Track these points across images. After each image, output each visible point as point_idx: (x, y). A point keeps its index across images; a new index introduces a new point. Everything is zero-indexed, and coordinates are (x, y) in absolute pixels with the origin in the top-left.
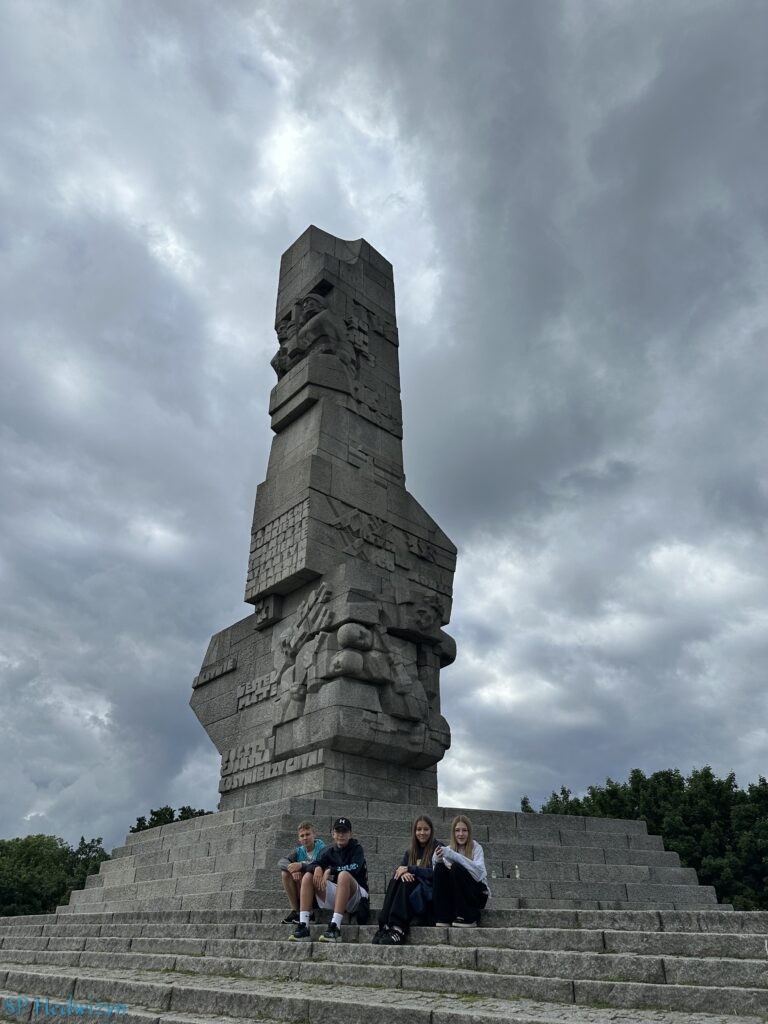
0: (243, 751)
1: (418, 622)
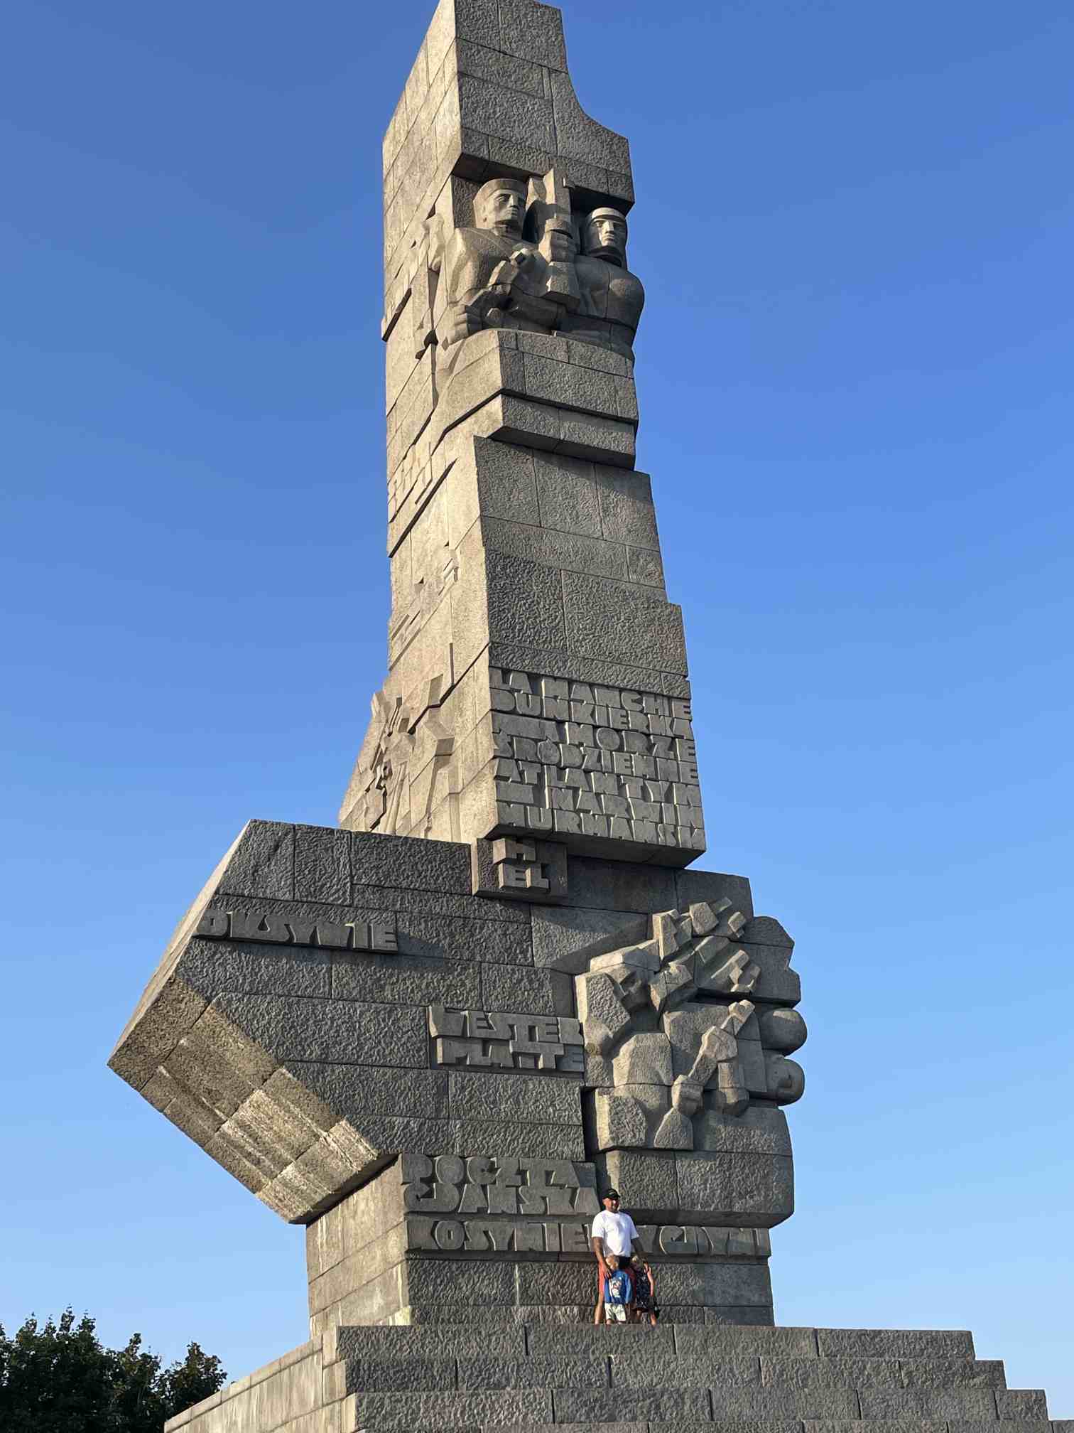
0: (492, 1169)
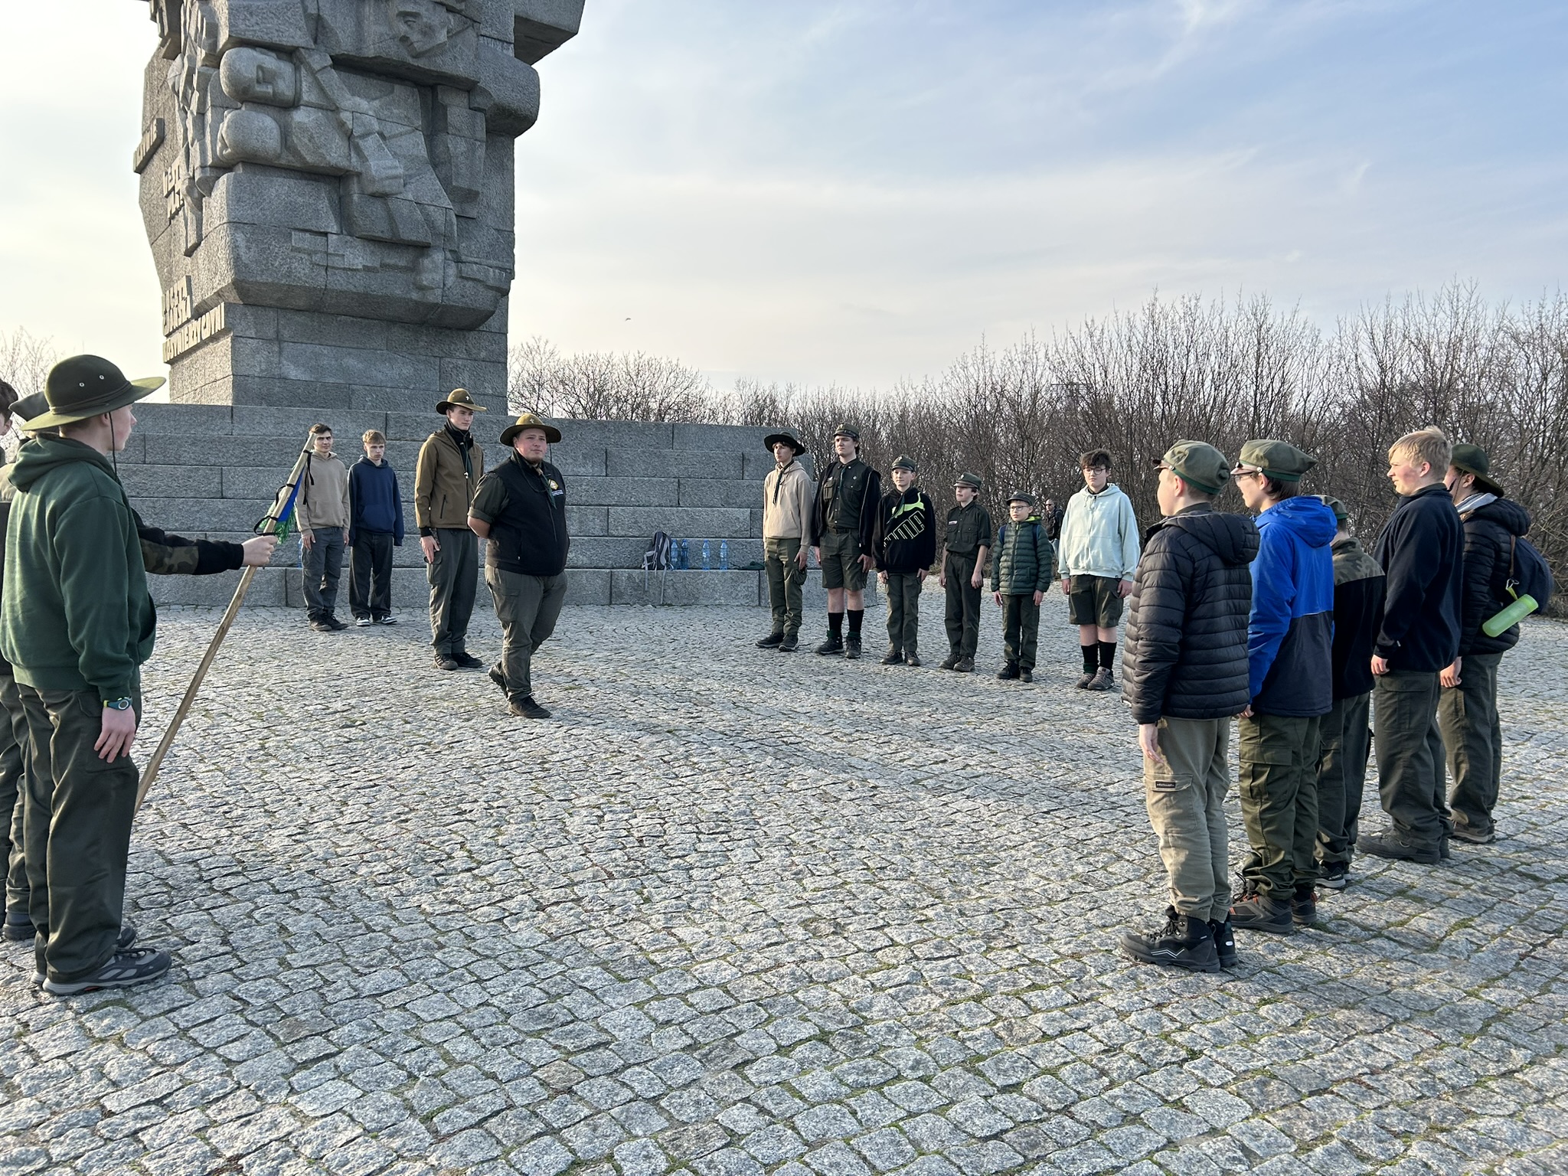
0: (174, 295)
1: (404, 39)
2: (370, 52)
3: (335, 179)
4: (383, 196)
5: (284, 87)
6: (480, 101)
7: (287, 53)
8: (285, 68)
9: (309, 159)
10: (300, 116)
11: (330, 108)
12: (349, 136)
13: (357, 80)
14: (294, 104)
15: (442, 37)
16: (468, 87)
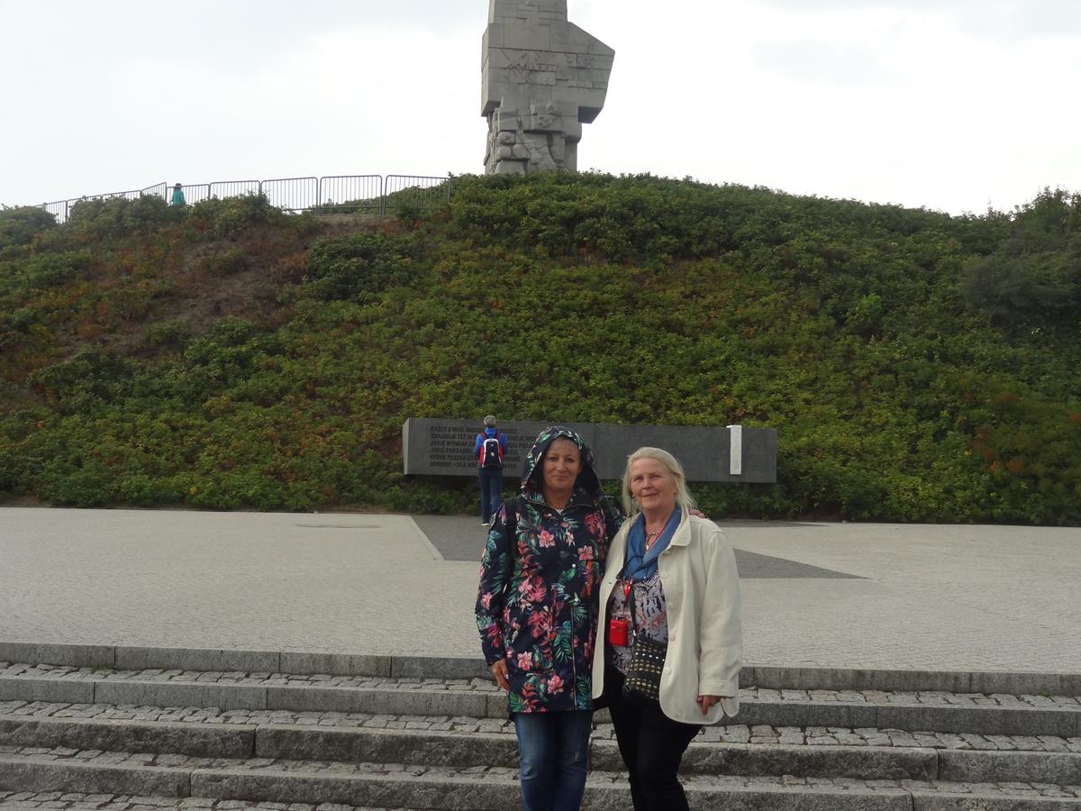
1: (541, 124)
2: (532, 128)
3: (525, 161)
4: (536, 164)
5: (512, 140)
6: (563, 135)
7: (513, 131)
8: (513, 135)
9: (518, 156)
10: (515, 146)
11: (523, 143)
12: (528, 150)
13: (530, 135)
14: (514, 144)
15: (551, 121)
16: (560, 133)
